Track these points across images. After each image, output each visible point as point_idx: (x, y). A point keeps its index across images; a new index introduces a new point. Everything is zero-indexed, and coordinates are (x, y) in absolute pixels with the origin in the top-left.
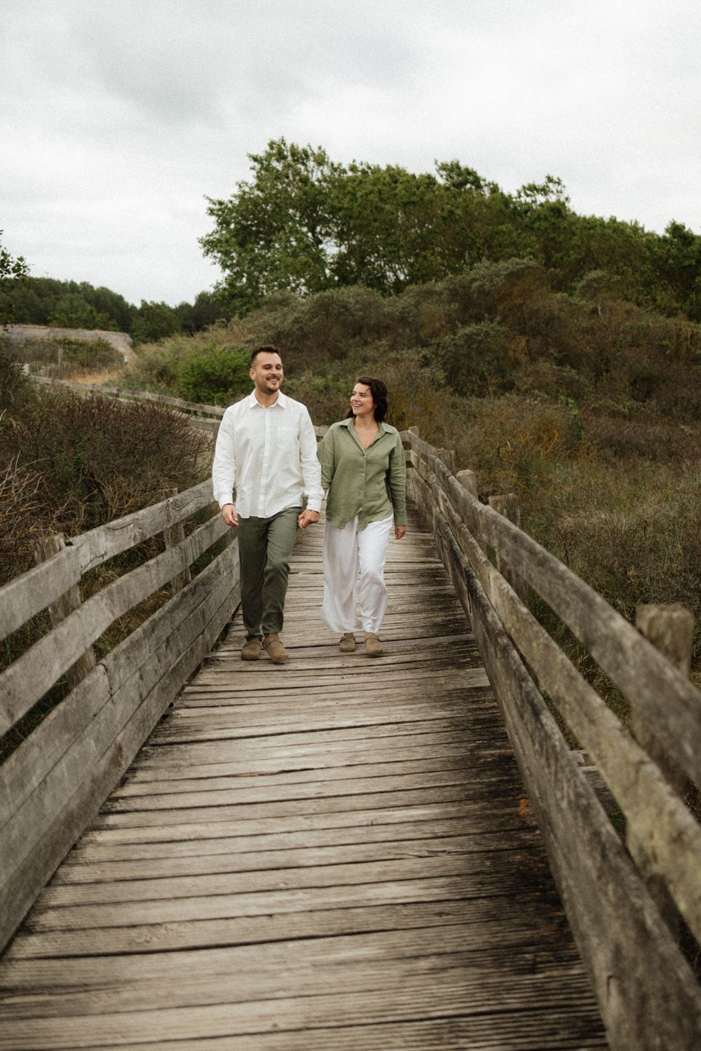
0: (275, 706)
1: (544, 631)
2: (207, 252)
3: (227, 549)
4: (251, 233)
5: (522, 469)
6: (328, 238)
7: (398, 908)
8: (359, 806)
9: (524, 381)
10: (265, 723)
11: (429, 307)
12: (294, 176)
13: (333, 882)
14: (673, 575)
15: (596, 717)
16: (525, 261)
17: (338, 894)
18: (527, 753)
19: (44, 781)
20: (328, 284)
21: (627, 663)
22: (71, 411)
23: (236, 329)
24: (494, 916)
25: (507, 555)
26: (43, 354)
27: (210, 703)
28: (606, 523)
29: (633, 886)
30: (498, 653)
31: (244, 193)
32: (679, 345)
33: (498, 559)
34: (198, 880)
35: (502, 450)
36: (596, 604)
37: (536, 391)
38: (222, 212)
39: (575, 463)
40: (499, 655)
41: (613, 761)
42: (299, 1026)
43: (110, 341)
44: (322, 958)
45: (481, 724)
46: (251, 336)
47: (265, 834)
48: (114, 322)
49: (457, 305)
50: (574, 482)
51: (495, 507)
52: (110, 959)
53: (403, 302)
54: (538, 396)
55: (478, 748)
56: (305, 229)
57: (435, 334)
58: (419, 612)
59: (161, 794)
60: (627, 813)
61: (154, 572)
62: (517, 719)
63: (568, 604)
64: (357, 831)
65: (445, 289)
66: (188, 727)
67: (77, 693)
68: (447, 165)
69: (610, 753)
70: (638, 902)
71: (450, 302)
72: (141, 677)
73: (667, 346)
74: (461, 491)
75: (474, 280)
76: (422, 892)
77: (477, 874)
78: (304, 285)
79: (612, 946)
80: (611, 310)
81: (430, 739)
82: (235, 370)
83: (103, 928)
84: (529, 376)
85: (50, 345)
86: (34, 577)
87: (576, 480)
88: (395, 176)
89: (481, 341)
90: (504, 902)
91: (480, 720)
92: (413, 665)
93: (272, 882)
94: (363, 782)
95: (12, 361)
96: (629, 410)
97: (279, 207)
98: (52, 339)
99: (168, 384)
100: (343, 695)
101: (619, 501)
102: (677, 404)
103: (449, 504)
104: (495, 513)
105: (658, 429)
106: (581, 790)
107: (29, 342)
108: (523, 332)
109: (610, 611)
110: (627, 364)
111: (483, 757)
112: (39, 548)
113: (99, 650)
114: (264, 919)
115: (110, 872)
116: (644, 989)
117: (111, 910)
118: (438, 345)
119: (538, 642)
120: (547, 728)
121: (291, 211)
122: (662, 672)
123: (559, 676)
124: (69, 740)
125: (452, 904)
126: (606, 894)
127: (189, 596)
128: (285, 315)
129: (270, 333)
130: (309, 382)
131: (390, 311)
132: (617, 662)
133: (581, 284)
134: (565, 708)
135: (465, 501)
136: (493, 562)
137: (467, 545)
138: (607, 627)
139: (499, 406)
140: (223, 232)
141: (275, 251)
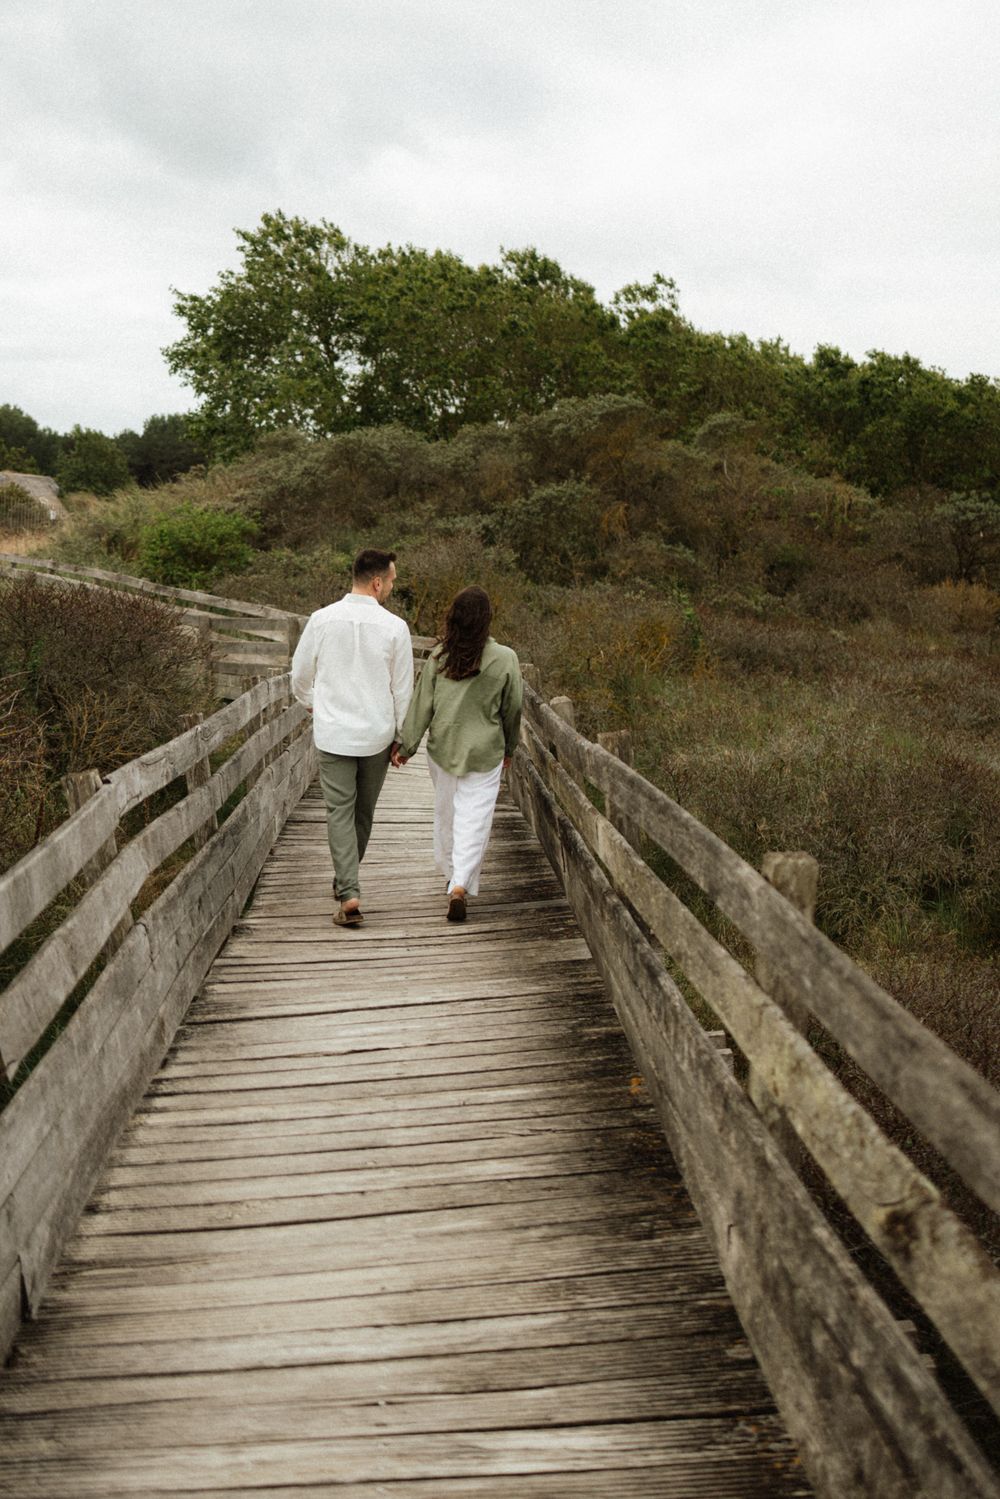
0: (332, 982)
1: (663, 885)
2: (175, 369)
3: (253, 790)
4: (237, 343)
5: (620, 687)
6: (349, 353)
7: (502, 1183)
8: (447, 1086)
9: (620, 563)
11: (491, 458)
12: (301, 264)
13: (427, 1161)
14: (815, 831)
15: (720, 968)
16: (626, 398)
17: (435, 1172)
18: (640, 1022)
19: (102, 1049)
20: (349, 418)
21: (753, 908)
23: (219, 481)
24: (606, 1190)
25: (622, 801)
27: (249, 977)
28: (730, 762)
29: (755, 1127)
30: (606, 915)
31: (229, 286)
32: (831, 521)
33: (607, 805)
34: (274, 1161)
35: (594, 661)
36: (721, 852)
37: (638, 580)
38: (195, 312)
39: (690, 679)
40: (607, 917)
41: (737, 1009)
42: (409, 1288)
43: (28, 489)
44: (424, 1230)
45: (583, 1000)
46: (240, 492)
47: (342, 1115)
48: (32, 460)
49: (531, 456)
50: (689, 706)
51: (605, 745)
52: (191, 1235)
53: (456, 450)
54: (642, 587)
55: (581, 1025)
56: (315, 339)
57: (500, 496)
58: (497, 872)
59: (212, 1076)
60: (750, 1057)
61: (184, 816)
62: (628, 987)
63: (691, 853)
64: (450, 1111)
66: (230, 1005)
67: (123, 955)
68: (517, 254)
69: (734, 1001)
70: (759, 1141)
71: (520, 452)
72: (177, 943)
73: (815, 519)
74: (559, 723)
75: (557, 422)
76: (529, 1168)
77: (587, 1151)
78: (313, 418)
79: (734, 1195)
80: (740, 467)
81: (524, 1016)
82: (221, 541)
83: (176, 1206)
84: (628, 558)
87: (691, 703)
88: (446, 268)
89: (564, 508)
90: (617, 1176)
91: (581, 995)
92: (494, 935)
93: (359, 1161)
94: (450, 1062)
96: (764, 607)
97: (279, 307)
99: (125, 557)
100: (410, 969)
101: (747, 732)
102: (827, 600)
103: (535, 737)
104: (606, 753)
105: (801, 634)
106: (703, 1046)
108: (621, 496)
109: (737, 858)
110: (761, 544)
111: (588, 1035)
112: (72, 787)
113: (138, 907)
114: (357, 1196)
115: (172, 1153)
116: (763, 1221)
117: (181, 1189)
118: (504, 511)
119: (657, 900)
120: (665, 989)
121: (295, 313)
122: (785, 914)
123: (680, 931)
124: (120, 1006)
125: (560, 1179)
126: (727, 1143)
127: (219, 847)
128: (290, 464)
129: (269, 488)
130: (325, 560)
131: (439, 461)
132: (743, 909)
133: (700, 431)
134: (686, 965)
135: (566, 737)
136: (602, 809)
137: (564, 789)
138: (733, 875)
139: (589, 601)
140: (198, 340)
141: (273, 369)
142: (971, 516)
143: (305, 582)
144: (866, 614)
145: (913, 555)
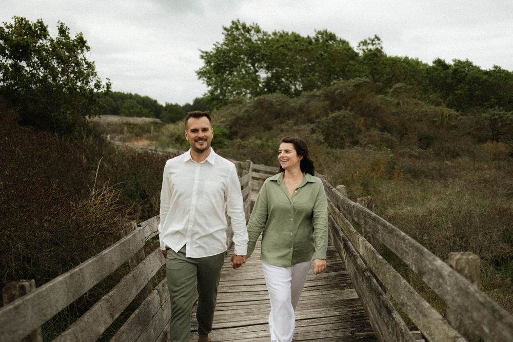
0: (246, 311)
1: (393, 268)
2: (200, 78)
4: (222, 68)
5: (365, 185)
6: (261, 69)
9: (363, 140)
10: (240, 320)
11: (314, 103)
12: (244, 38)
15: (427, 313)
16: (363, 79)
18: (384, 333)
20: (262, 92)
21: (446, 283)
22: (133, 158)
25: (370, 228)
26: (117, 130)
28: (411, 212)
30: (365, 280)
31: (218, 48)
32: (443, 120)
33: (363, 230)
35: (355, 175)
36: (424, 253)
37: (370, 145)
38: (207, 57)
39: (392, 181)
40: (365, 282)
41: (438, 337)
45: (355, 319)
46: (222, 120)
48: (152, 113)
49: (328, 102)
50: (393, 191)
51: (361, 202)
53: (300, 101)
54: (371, 148)
55: (355, 331)
56: (249, 65)
57: (317, 117)
62: (377, 315)
63: (407, 253)
65: (322, 94)
67: (144, 305)
68: (320, 32)
69: (436, 332)
71: (324, 101)
73: (437, 121)
74: (340, 196)
75: (337, 89)
78: (249, 93)
80: (407, 103)
81: (329, 327)
84: (366, 137)
85: (120, 125)
86: (122, 243)
87: (393, 190)
88: (296, 37)
89: (341, 120)
91: (354, 316)
92: (316, 288)
95: (103, 133)
96: (419, 154)
97: (236, 54)
98: (121, 123)
99: (181, 144)
101: (416, 200)
102: (443, 150)
103: (331, 203)
104: (362, 206)
105: (434, 163)
107: (109, 124)
108: (362, 115)
109: (433, 256)
110: (416, 130)
111: (359, 336)
112: (124, 228)
118: (319, 122)
120: (396, 320)
121: (242, 56)
122: (467, 288)
123: (403, 292)
124: (141, 330)
128: (240, 109)
129: (233, 117)
130: (253, 142)
131: (294, 105)
132: (439, 283)
133: (391, 90)
134: (407, 309)
135: (343, 201)
136: (361, 233)
137: (343, 224)
138: (432, 265)
139: (352, 153)
140: (208, 67)
141: (234, 77)
142: (497, 117)
143: (245, 151)
144: (458, 155)
145: (474, 132)
